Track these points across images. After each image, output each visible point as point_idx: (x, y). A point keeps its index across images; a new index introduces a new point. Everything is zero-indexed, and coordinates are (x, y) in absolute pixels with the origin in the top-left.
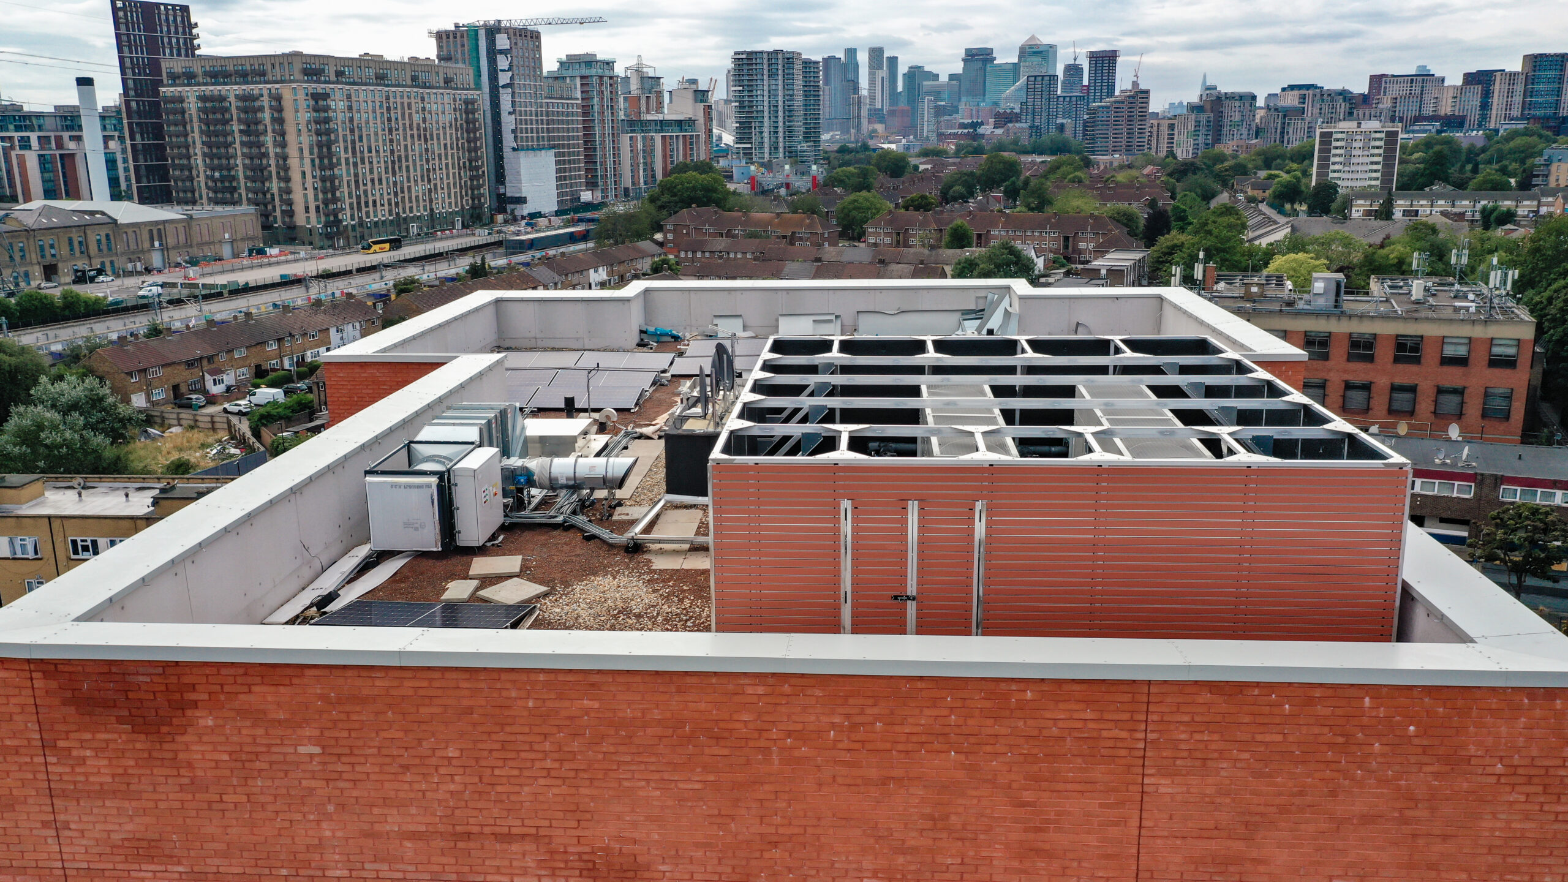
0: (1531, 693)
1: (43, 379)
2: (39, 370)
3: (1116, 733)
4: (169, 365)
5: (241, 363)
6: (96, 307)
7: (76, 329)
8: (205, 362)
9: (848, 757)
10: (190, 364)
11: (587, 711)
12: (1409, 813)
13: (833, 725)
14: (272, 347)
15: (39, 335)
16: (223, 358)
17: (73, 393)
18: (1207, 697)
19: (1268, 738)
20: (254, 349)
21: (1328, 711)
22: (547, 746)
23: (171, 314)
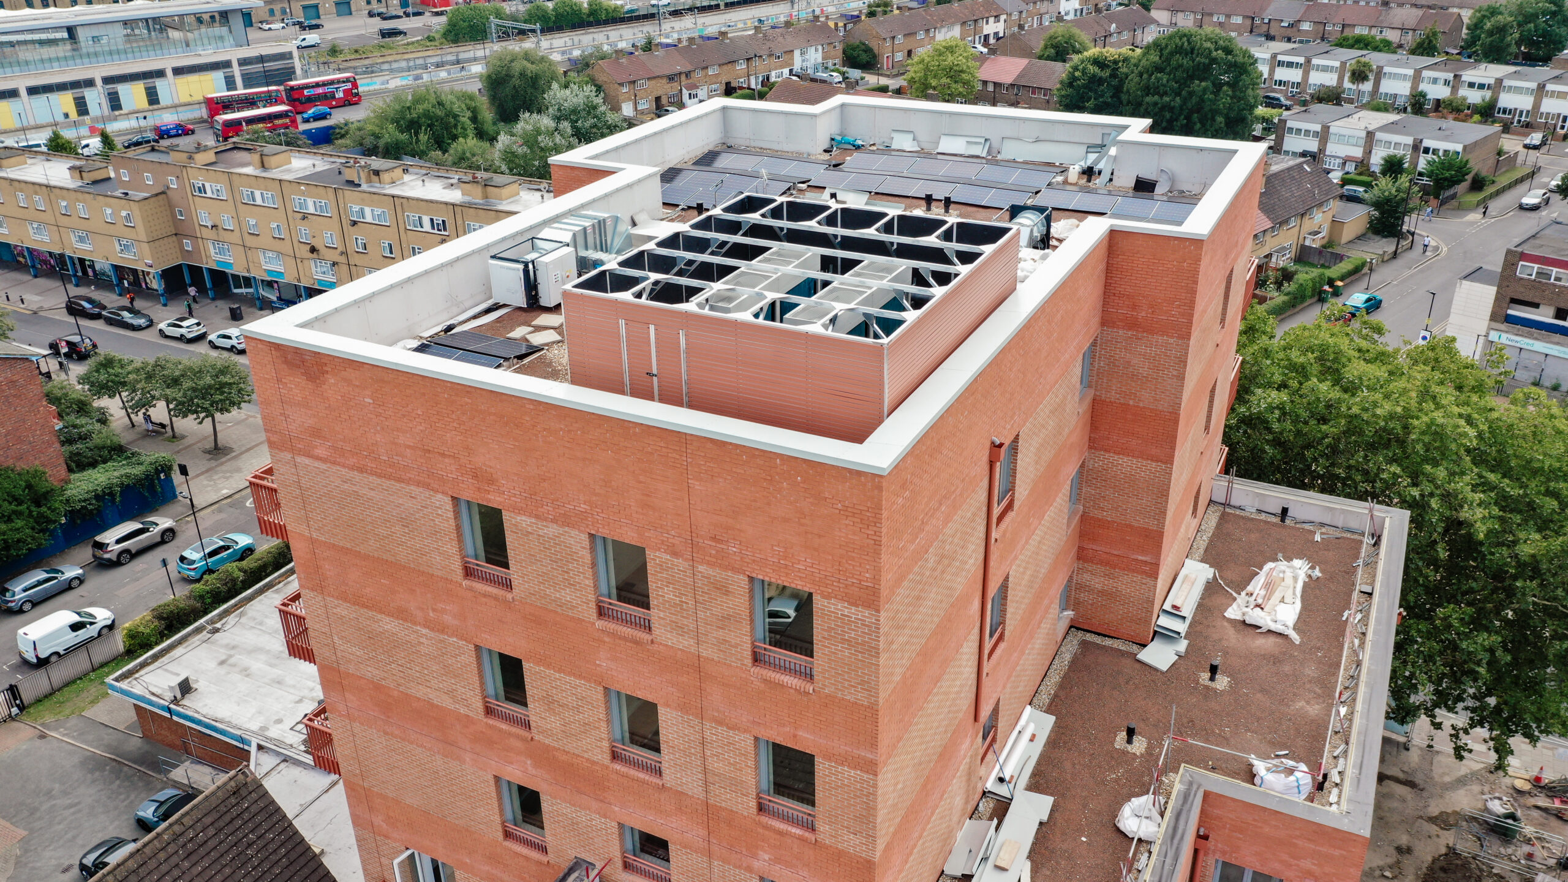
0: (850, 471)
1: (555, 85)
2: (553, 77)
3: (674, 455)
4: (654, 78)
5: (714, 80)
6: (615, 15)
7: (596, 36)
8: (683, 77)
9: (568, 445)
10: (671, 78)
11: (467, 404)
12: (803, 521)
13: (561, 429)
14: (742, 66)
15: (567, 39)
16: (698, 75)
17: (575, 100)
18: (709, 445)
19: (738, 471)
20: (725, 67)
21: (762, 463)
22: (454, 416)
23: (673, 24)
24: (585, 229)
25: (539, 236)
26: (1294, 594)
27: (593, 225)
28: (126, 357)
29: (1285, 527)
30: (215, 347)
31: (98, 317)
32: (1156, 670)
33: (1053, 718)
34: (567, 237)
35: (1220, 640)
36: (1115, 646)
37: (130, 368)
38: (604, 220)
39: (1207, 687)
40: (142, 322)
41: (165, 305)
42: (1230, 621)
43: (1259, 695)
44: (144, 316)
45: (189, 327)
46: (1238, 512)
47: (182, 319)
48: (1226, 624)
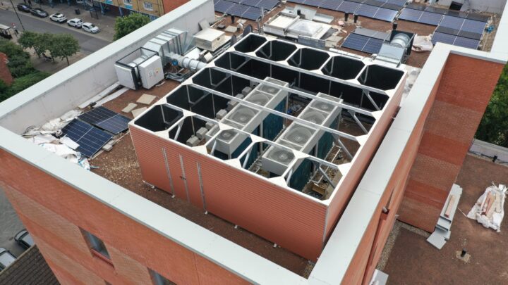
24: (168, 42)
25: (144, 47)
26: (501, 206)
27: (173, 40)
28: (35, 32)
29: (494, 165)
30: (70, 26)
31: (28, 12)
32: (436, 248)
33: (387, 276)
34: (157, 49)
35: (465, 231)
36: (416, 232)
37: (36, 37)
38: (179, 36)
39: (459, 260)
40: (44, 14)
41: (53, 7)
42: (470, 219)
43: (484, 267)
44: (45, 12)
45: (60, 17)
46: (473, 155)
47: (58, 14)
48: (468, 221)
